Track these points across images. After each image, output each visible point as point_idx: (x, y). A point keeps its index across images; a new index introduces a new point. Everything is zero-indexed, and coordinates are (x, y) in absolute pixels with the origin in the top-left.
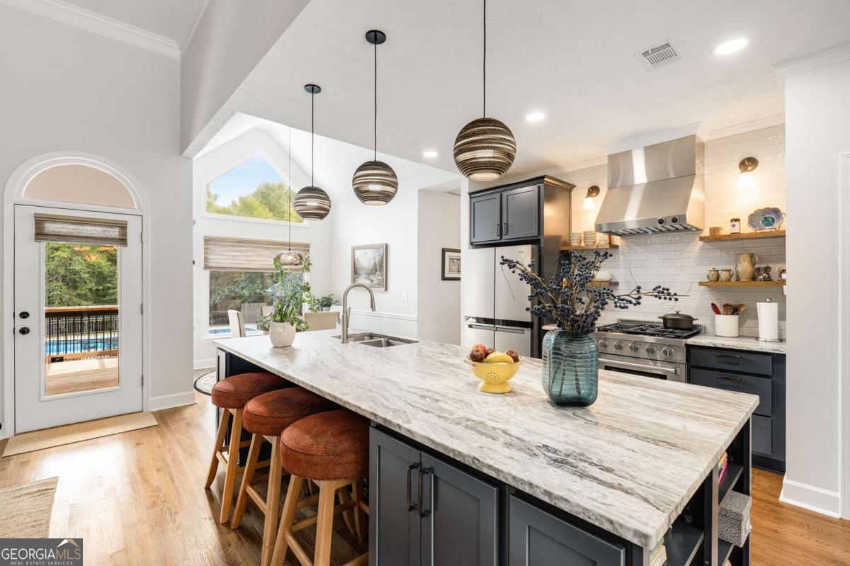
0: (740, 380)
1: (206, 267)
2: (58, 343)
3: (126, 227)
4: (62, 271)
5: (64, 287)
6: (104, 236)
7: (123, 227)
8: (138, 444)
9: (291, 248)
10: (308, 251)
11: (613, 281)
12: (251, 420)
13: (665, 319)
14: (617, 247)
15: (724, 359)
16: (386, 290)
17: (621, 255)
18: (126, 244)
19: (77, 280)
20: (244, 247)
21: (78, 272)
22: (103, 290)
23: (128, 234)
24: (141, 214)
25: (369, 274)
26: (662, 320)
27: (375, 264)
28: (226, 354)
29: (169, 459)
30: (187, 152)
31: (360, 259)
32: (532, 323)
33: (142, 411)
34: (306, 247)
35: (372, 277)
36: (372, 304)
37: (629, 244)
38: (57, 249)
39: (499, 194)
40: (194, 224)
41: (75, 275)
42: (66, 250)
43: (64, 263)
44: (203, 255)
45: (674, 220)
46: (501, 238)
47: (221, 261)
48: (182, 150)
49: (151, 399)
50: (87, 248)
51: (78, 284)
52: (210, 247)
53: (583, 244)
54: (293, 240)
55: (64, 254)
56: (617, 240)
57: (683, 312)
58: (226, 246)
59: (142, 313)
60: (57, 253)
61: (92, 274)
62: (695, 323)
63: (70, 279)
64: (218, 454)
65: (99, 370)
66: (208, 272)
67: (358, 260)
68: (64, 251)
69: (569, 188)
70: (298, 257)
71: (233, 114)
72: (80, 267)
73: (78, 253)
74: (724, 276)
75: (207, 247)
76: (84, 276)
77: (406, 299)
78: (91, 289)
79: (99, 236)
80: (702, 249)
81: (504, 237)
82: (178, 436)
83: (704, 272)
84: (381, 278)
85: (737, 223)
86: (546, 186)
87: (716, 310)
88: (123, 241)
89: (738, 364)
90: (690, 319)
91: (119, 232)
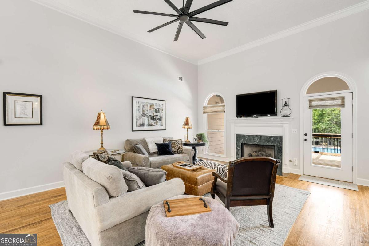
2: (331, 149)
7: (343, 99)
18: (344, 106)
38: (333, 111)
60: (333, 112)
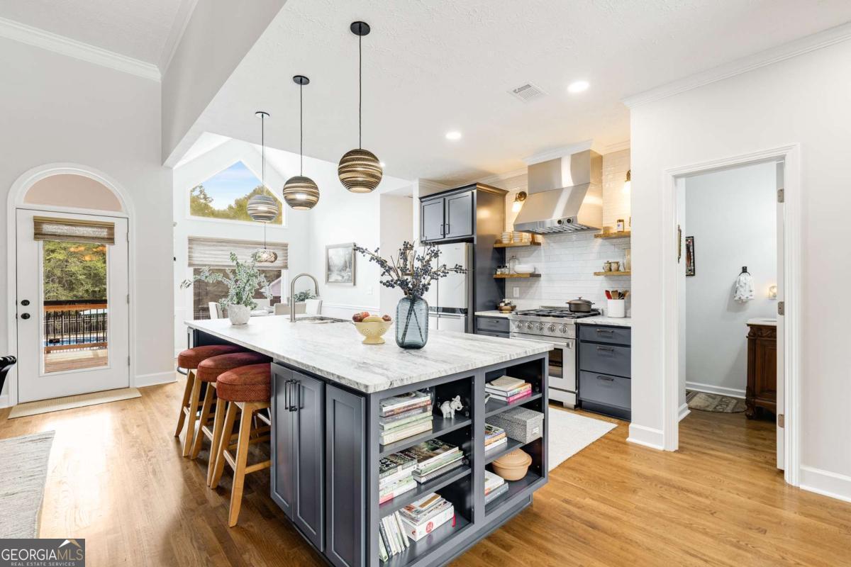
0: (613, 350)
1: (190, 265)
3: (113, 228)
4: (58, 273)
5: (60, 288)
6: (95, 236)
8: (123, 410)
9: (267, 247)
10: (287, 250)
11: (537, 273)
12: (202, 371)
13: (570, 304)
14: (539, 244)
15: (602, 334)
16: (355, 284)
17: (542, 251)
19: (74, 281)
20: (226, 246)
21: (74, 274)
22: (99, 291)
23: (115, 234)
24: (127, 216)
25: (340, 271)
26: (568, 306)
27: (346, 262)
28: (194, 331)
29: (148, 419)
30: (168, 162)
31: (333, 257)
32: (467, 309)
33: (129, 387)
34: (284, 247)
35: (343, 273)
36: (316, 291)
37: (548, 241)
39: (442, 199)
40: (174, 225)
41: (71, 276)
42: (62, 251)
43: (60, 265)
44: (187, 254)
45: (569, 221)
46: (444, 237)
47: (205, 259)
48: (163, 160)
49: (137, 377)
50: (82, 248)
51: (74, 286)
52: (194, 246)
53: (512, 242)
54: (269, 240)
55: (60, 256)
56: (539, 238)
57: (584, 298)
58: (210, 246)
59: (128, 302)
61: (89, 276)
62: (593, 307)
63: (66, 281)
64: (185, 408)
65: (92, 358)
66: (192, 269)
67: (331, 258)
68: (60, 253)
69: (503, 194)
70: (272, 255)
71: (201, 133)
72: (76, 268)
73: (72, 254)
74: (614, 267)
75: (190, 246)
76: (80, 277)
77: (371, 292)
78: (87, 291)
79: (91, 236)
80: (602, 245)
81: (447, 236)
82: (158, 404)
83: (600, 265)
84: (350, 274)
85: (621, 223)
86: (479, 192)
87: (608, 295)
88: (111, 240)
89: (611, 338)
90: (589, 303)
91: (107, 232)
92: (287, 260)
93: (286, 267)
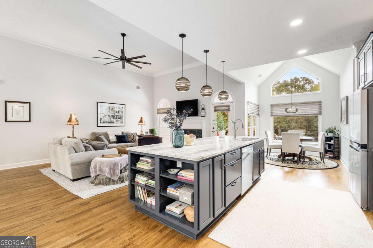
1: (271, 116)
7: (229, 106)
10: (321, 104)
18: (230, 111)
24: (233, 102)
34: (317, 103)
39: (364, 54)
44: (270, 111)
47: (277, 113)
58: (278, 107)
66: (273, 117)
70: (295, 109)
75: (272, 108)
81: (365, 83)
92: (321, 110)
93: (320, 114)
